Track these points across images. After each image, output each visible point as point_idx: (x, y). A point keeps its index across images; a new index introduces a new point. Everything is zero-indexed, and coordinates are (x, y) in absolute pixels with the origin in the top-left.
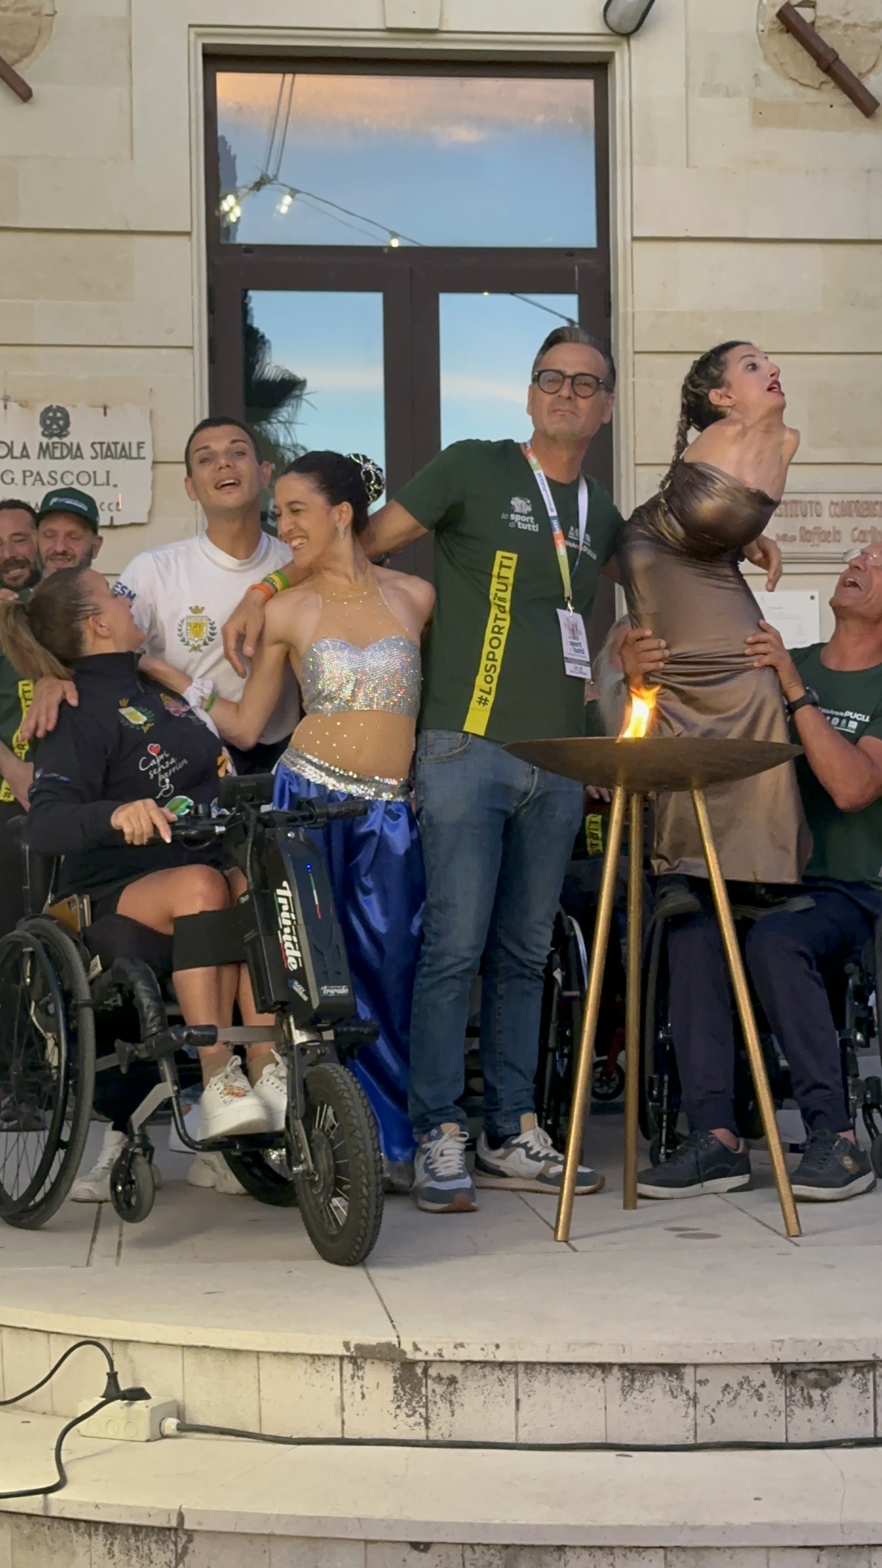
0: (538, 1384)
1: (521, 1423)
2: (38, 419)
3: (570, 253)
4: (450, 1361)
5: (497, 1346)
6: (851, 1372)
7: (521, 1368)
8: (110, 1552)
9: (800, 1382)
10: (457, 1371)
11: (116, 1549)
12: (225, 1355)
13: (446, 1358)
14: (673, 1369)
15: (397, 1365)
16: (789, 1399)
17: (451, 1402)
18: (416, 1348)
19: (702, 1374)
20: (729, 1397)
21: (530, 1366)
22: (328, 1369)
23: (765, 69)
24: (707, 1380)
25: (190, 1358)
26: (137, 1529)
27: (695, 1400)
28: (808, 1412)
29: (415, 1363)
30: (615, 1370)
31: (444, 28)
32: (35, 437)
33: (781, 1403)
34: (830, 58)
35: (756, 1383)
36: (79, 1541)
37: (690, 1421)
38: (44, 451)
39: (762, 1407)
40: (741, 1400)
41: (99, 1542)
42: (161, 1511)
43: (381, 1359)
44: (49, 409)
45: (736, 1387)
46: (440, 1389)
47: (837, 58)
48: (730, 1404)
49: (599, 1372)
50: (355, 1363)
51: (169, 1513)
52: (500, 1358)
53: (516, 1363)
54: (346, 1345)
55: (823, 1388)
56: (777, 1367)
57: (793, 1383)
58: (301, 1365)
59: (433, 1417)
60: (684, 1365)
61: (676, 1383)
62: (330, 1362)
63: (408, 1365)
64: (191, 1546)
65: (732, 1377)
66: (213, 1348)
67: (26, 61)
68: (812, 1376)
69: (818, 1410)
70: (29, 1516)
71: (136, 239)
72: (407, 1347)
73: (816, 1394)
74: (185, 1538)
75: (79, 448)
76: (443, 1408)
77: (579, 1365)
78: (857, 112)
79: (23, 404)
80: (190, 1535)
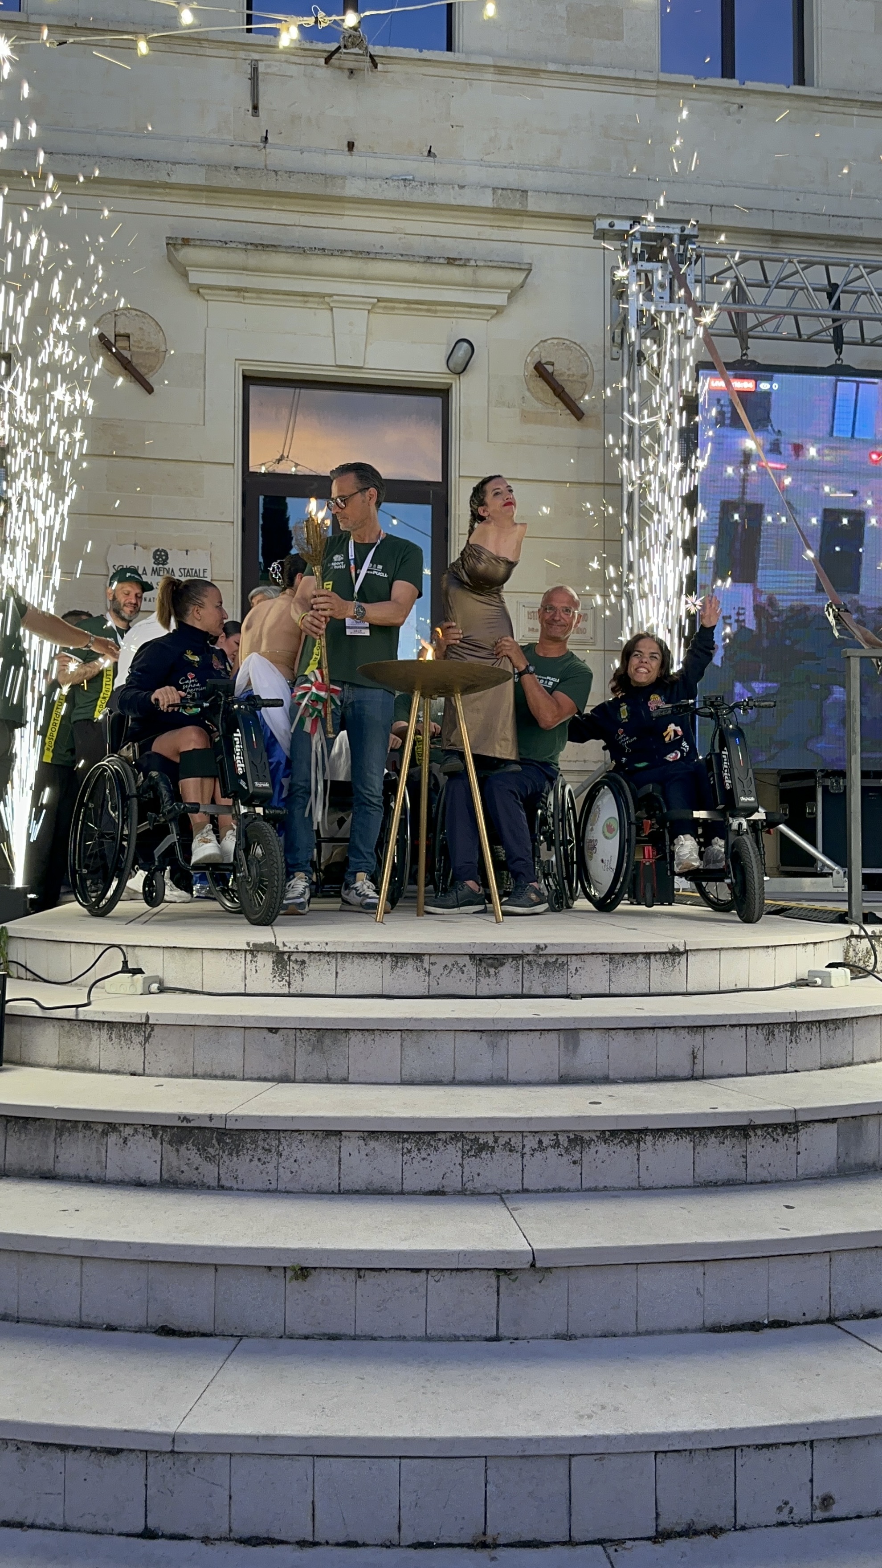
0: (347, 964)
1: (338, 984)
2: (152, 555)
3: (428, 483)
4: (302, 952)
5: (327, 944)
6: (510, 960)
7: (339, 955)
8: (110, 1039)
9: (484, 965)
10: (305, 957)
11: (113, 1036)
12: (185, 951)
13: (300, 950)
14: (418, 956)
15: (274, 955)
16: (478, 973)
17: (302, 974)
18: (284, 945)
19: (433, 959)
20: (446, 972)
21: (344, 954)
22: (238, 958)
23: (527, 394)
24: (435, 963)
25: (167, 953)
26: (124, 1024)
27: (429, 973)
28: (488, 980)
29: (284, 953)
30: (388, 956)
31: (366, 366)
32: (150, 564)
33: (473, 975)
34: (560, 390)
35: (461, 965)
36: (95, 1034)
37: (426, 984)
38: (154, 571)
39: (464, 977)
40: (453, 974)
41: (104, 1033)
42: (137, 1014)
43: (266, 951)
44: (158, 550)
45: (450, 965)
46: (296, 967)
47: (563, 390)
48: (447, 976)
49: (379, 958)
50: (253, 954)
51: (141, 1015)
52: (328, 950)
53: (337, 953)
54: (248, 944)
55: (496, 968)
56: (472, 956)
57: (480, 965)
58: (224, 955)
59: (292, 981)
60: (424, 954)
61: (419, 964)
62: (239, 954)
63: (281, 954)
64: (153, 1033)
65: (449, 961)
66: (179, 948)
67: (151, 374)
68: (490, 961)
69: (493, 979)
70: (69, 1020)
71: (205, 465)
72: (279, 945)
73: (492, 971)
74: (150, 1029)
75: (172, 571)
76: (298, 976)
77: (368, 953)
78: (573, 418)
79: (145, 548)
80: (153, 1026)
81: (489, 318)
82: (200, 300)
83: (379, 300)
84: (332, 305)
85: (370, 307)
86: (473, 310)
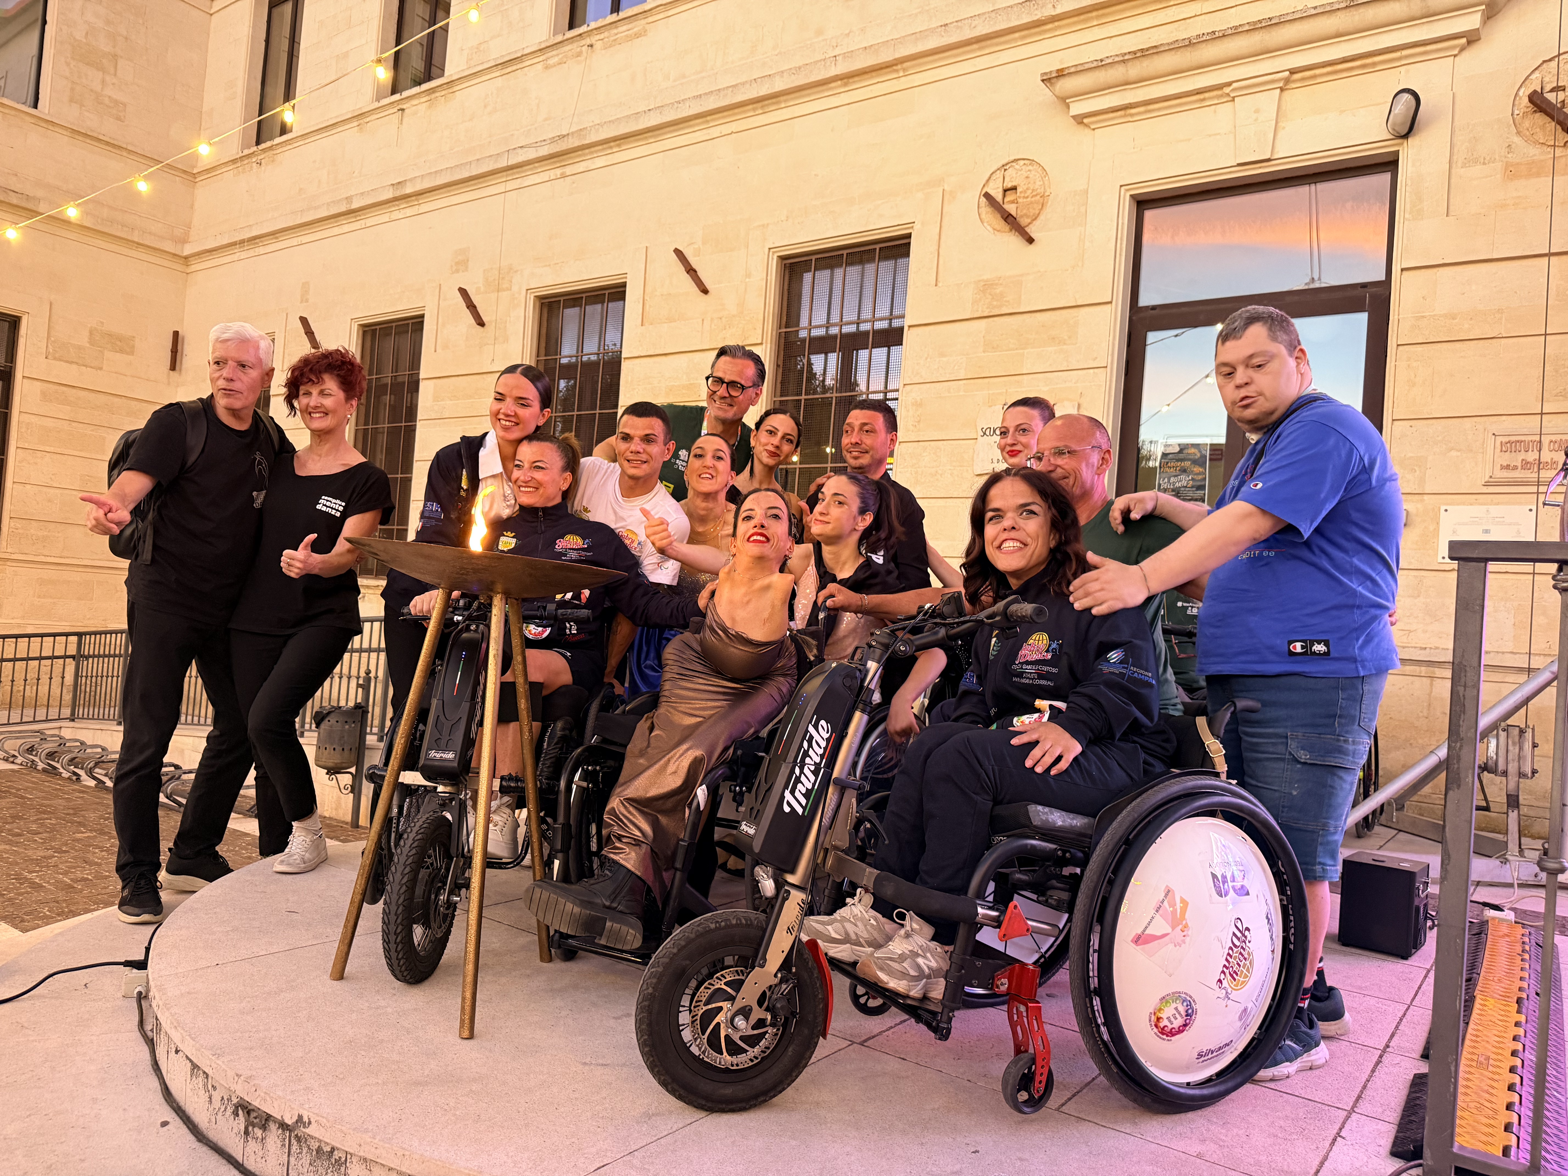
3: (1373, 284)
23: (1517, 139)
31: (1275, 157)
81: (1456, 52)
82: (1087, 131)
83: (1293, 72)
84: (1232, 95)
85: (1281, 84)
86: (1429, 48)
